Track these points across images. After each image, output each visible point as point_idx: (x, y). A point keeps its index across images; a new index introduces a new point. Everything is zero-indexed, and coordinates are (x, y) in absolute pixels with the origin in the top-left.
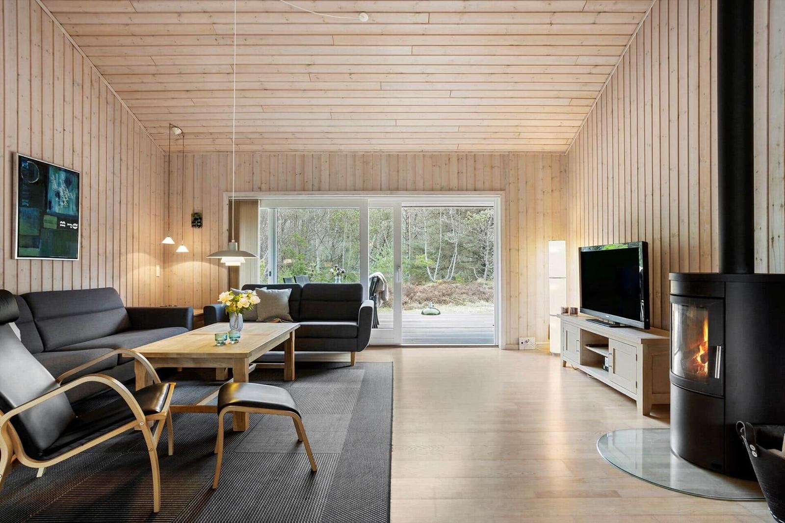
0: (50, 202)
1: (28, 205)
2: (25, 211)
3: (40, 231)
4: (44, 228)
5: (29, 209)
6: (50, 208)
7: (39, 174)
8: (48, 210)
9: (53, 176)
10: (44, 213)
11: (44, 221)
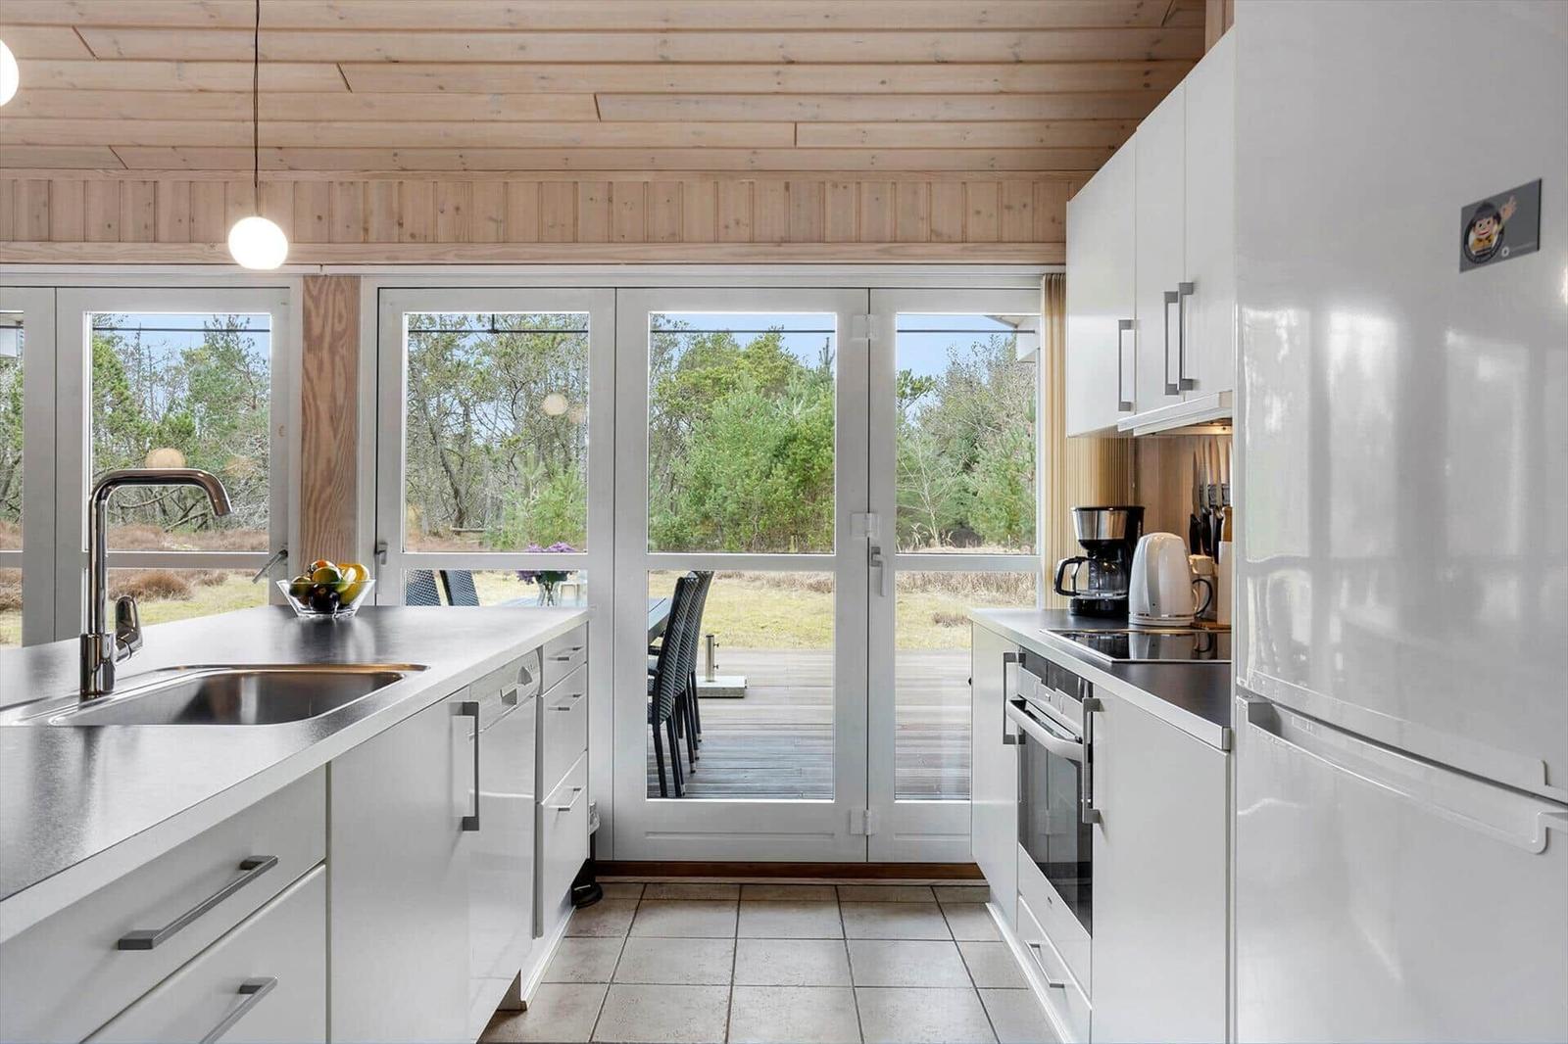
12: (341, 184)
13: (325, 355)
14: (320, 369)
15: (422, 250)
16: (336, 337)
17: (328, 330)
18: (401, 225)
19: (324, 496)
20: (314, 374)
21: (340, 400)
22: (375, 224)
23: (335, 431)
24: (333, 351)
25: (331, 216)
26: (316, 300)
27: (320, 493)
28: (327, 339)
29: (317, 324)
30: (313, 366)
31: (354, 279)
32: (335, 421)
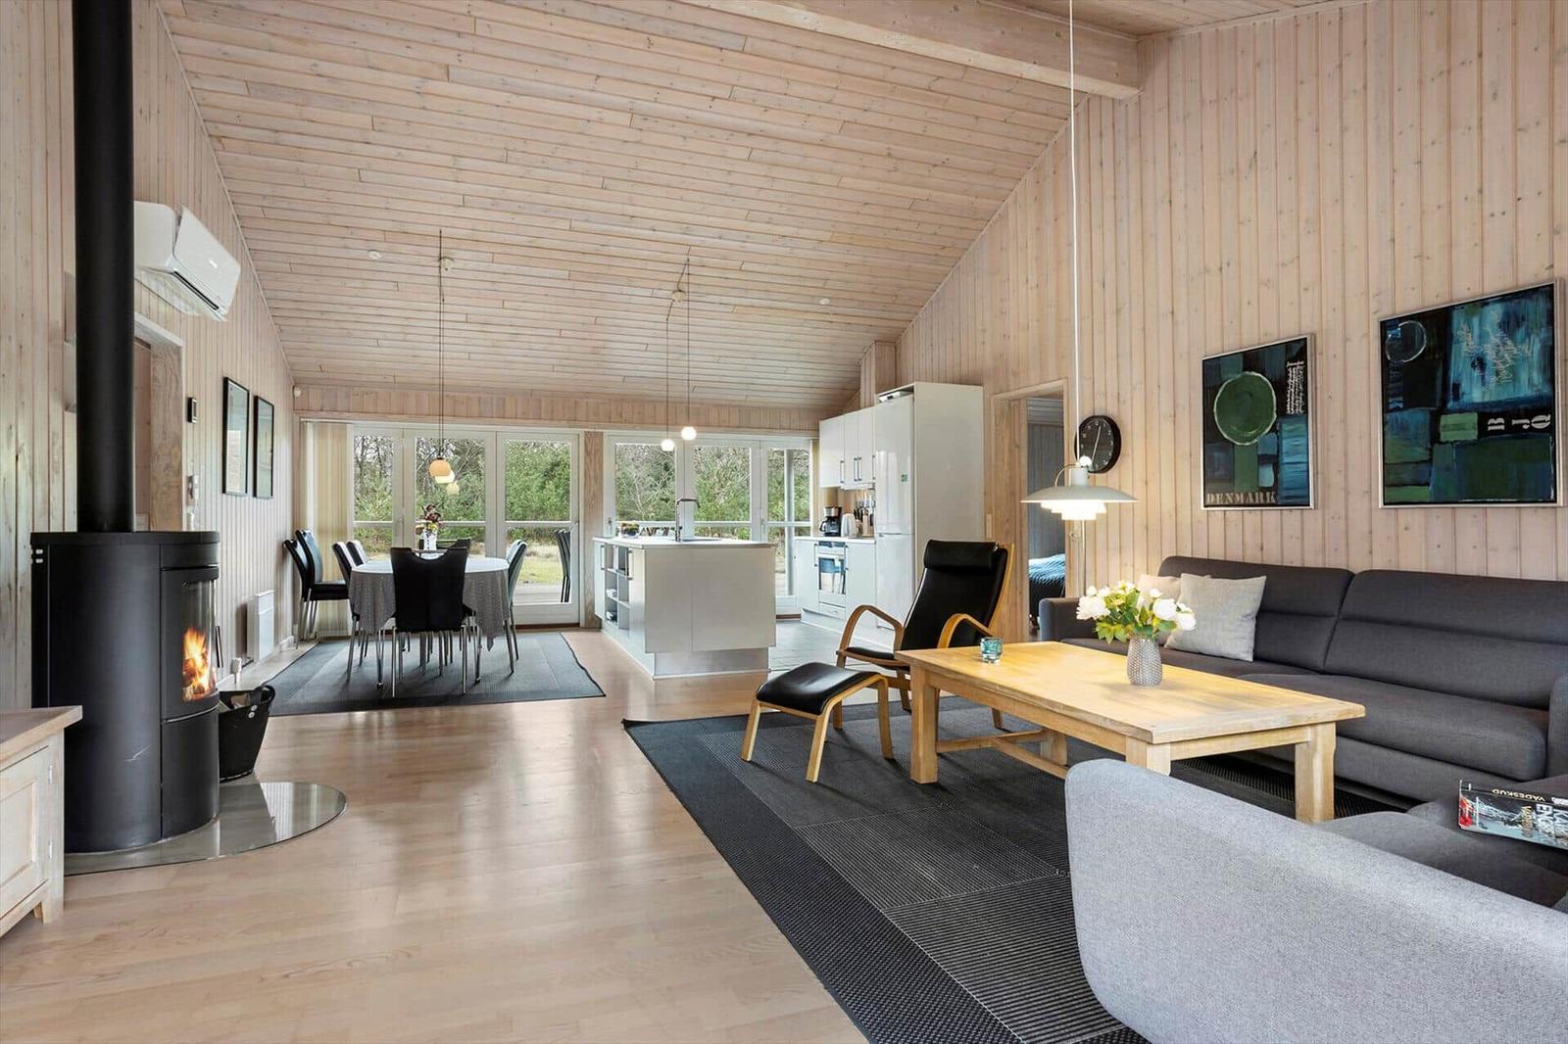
0: (1457, 387)
1: (1401, 405)
2: (1396, 418)
3: (1431, 450)
4: (1441, 443)
5: (1405, 414)
6: (1457, 397)
7: (1425, 337)
8: (1451, 404)
9: (1465, 327)
10: (1443, 410)
11: (1441, 429)
12: (602, 403)
13: (592, 458)
14: (591, 461)
15: (629, 426)
16: (596, 451)
18: (621, 417)
19: (592, 504)
20: (589, 464)
21: (598, 472)
22: (613, 417)
23: (596, 482)
24: (594, 455)
25: (599, 413)
26: (589, 440)
27: (591, 502)
28: (593, 453)
29: (589, 449)
30: (588, 460)
31: (602, 433)
32: (596, 478)
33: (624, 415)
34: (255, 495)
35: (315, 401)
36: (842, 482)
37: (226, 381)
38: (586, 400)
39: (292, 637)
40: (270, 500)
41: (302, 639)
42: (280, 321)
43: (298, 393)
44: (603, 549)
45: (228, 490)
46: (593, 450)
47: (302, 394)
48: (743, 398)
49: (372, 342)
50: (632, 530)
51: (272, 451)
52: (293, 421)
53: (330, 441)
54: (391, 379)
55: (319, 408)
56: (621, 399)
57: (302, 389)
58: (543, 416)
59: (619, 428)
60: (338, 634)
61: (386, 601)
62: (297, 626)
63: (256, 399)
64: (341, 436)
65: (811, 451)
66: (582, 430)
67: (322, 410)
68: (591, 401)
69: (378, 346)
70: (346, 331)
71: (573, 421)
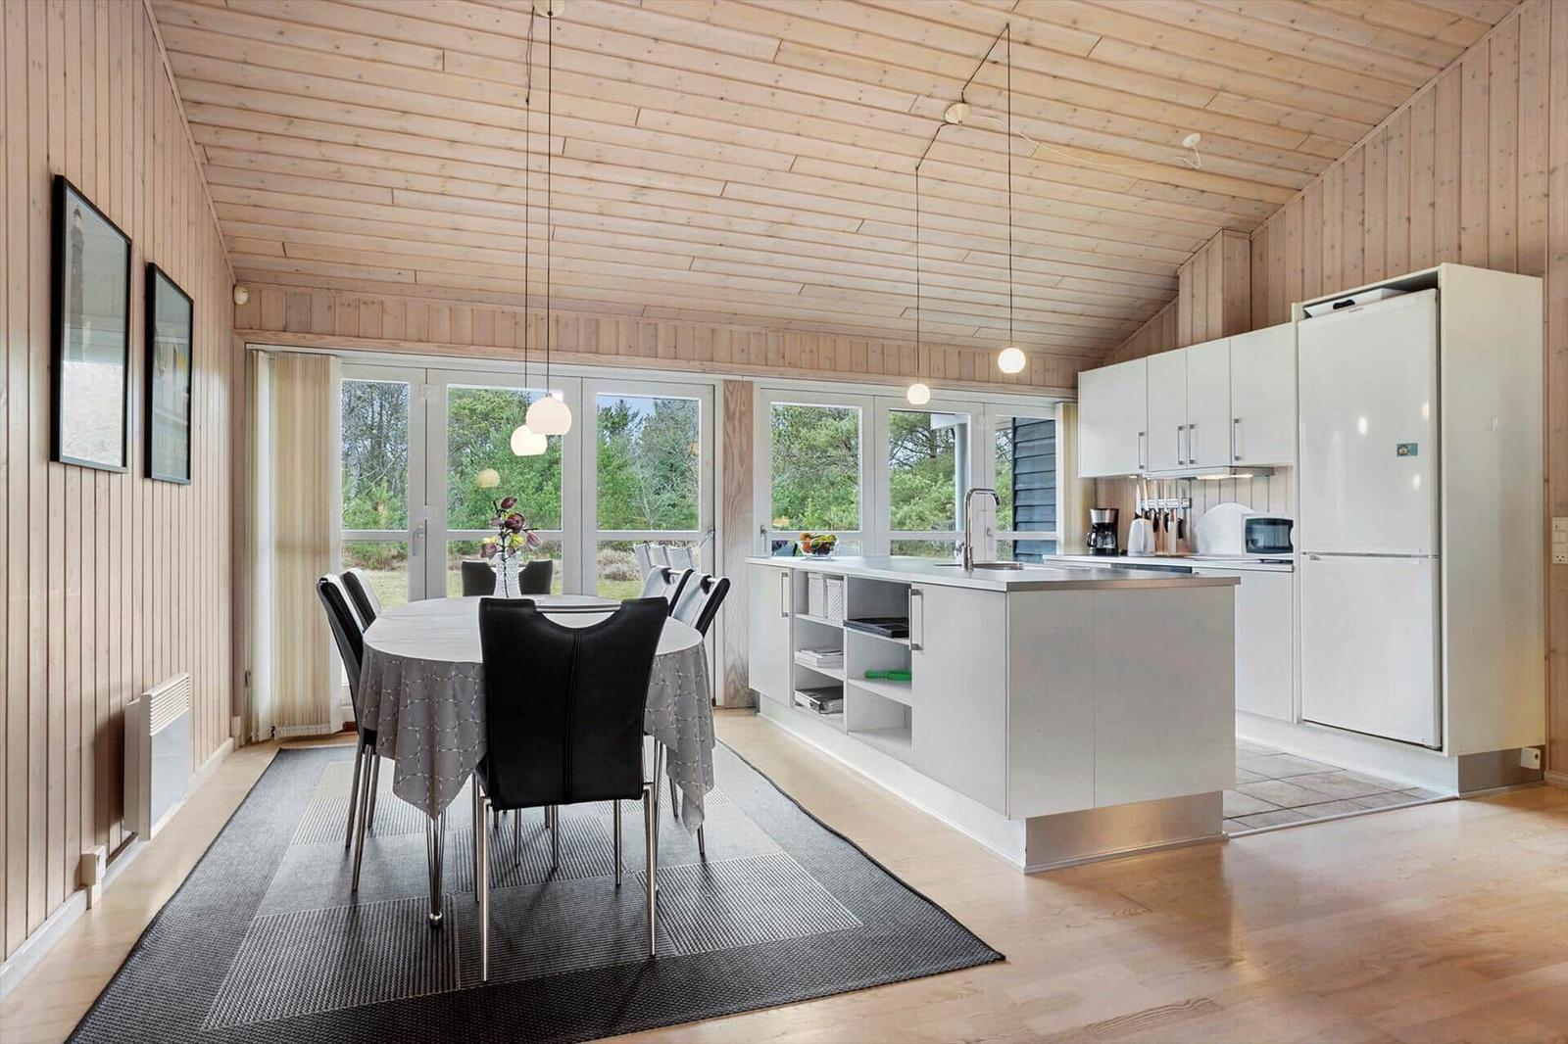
12: (754, 333)
13: (737, 423)
14: (734, 430)
15: (795, 372)
16: (742, 414)
17: (738, 409)
18: (783, 357)
19: (736, 500)
20: (731, 434)
21: (745, 449)
22: (771, 356)
23: (742, 465)
24: (740, 420)
25: (749, 349)
26: (732, 393)
27: (735, 497)
28: (737, 416)
29: (732, 407)
30: (730, 428)
31: (751, 383)
32: (741, 459)
33: (787, 355)
34: (147, 472)
35: (273, 310)
36: (1141, 467)
37: (58, 186)
38: (730, 327)
39: (231, 740)
40: (183, 489)
41: (248, 741)
42: (207, 137)
43: (242, 297)
44: (786, 580)
45: (65, 452)
46: (737, 410)
47: (249, 301)
48: (970, 331)
49: (382, 195)
50: (824, 545)
51: (189, 390)
52: (232, 349)
53: (298, 388)
54: (408, 277)
55: (280, 325)
56: (786, 327)
57: (250, 293)
58: (660, 352)
59: (781, 376)
60: (312, 731)
61: (462, 729)
62: (238, 720)
63: (151, 270)
64: (321, 378)
65: (1059, 416)
66: (717, 379)
67: (285, 331)
68: (735, 328)
69: (393, 204)
70: (333, 167)
71: (708, 361)
